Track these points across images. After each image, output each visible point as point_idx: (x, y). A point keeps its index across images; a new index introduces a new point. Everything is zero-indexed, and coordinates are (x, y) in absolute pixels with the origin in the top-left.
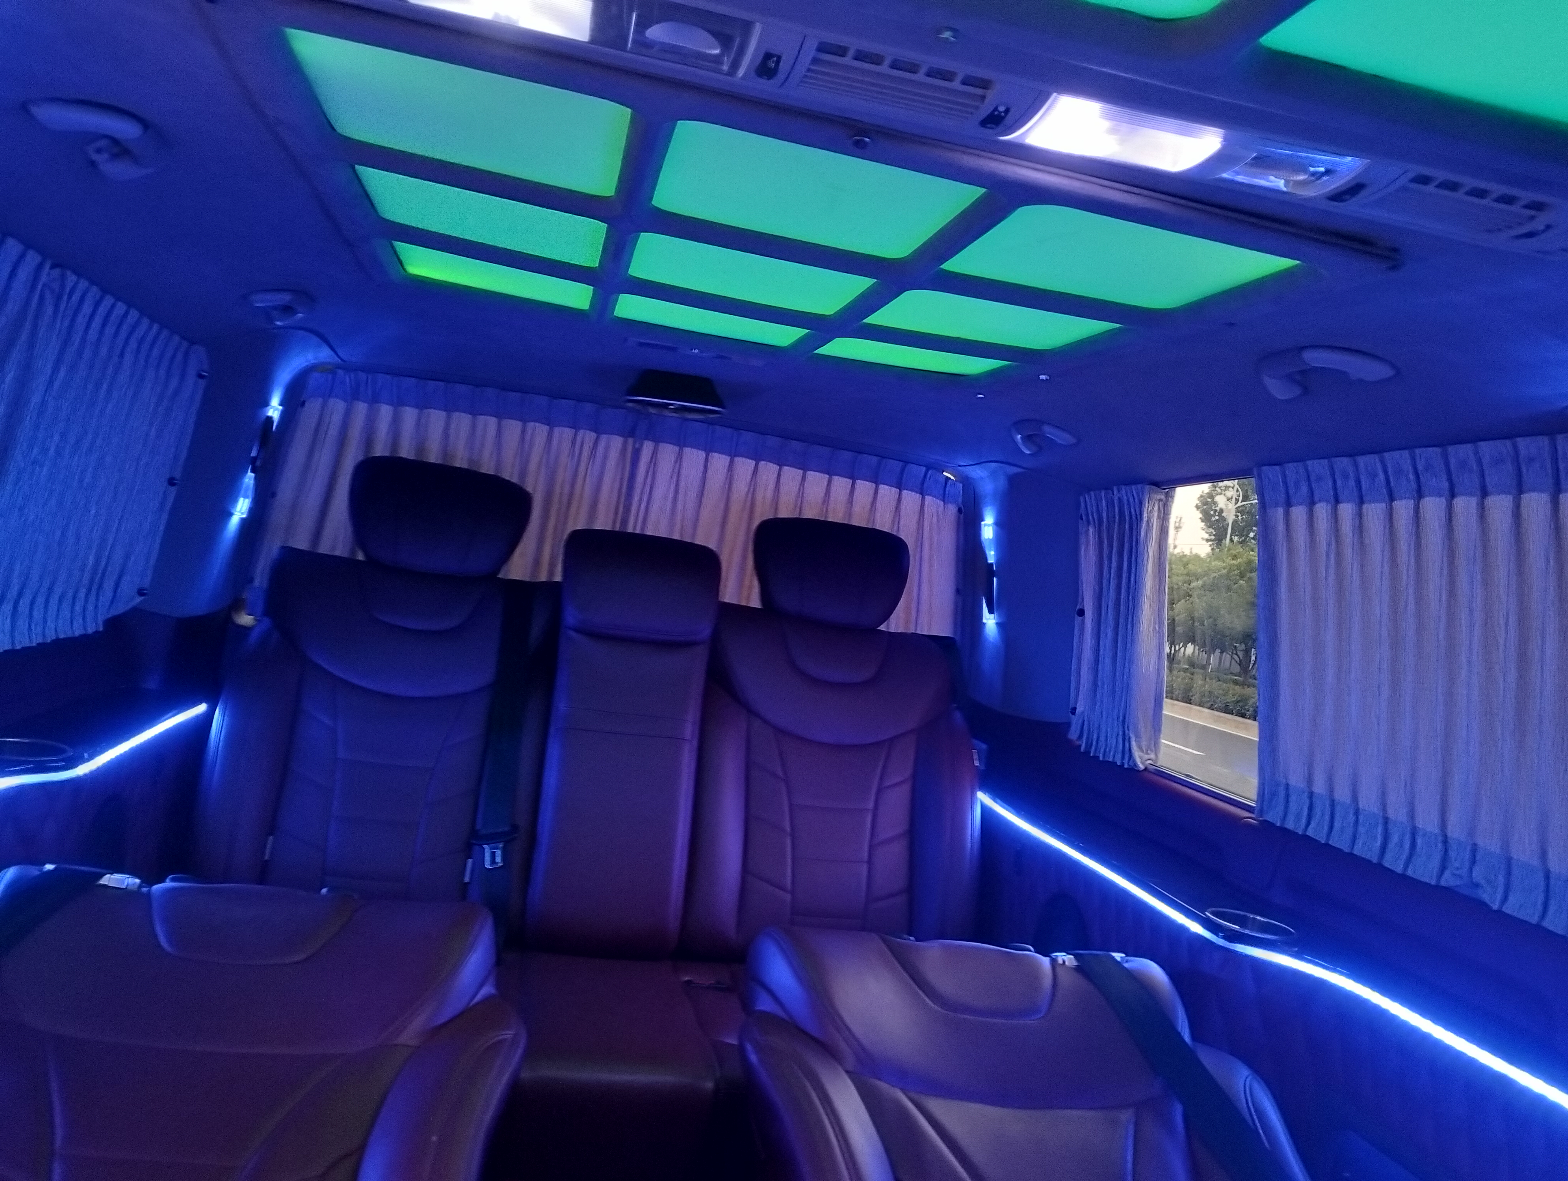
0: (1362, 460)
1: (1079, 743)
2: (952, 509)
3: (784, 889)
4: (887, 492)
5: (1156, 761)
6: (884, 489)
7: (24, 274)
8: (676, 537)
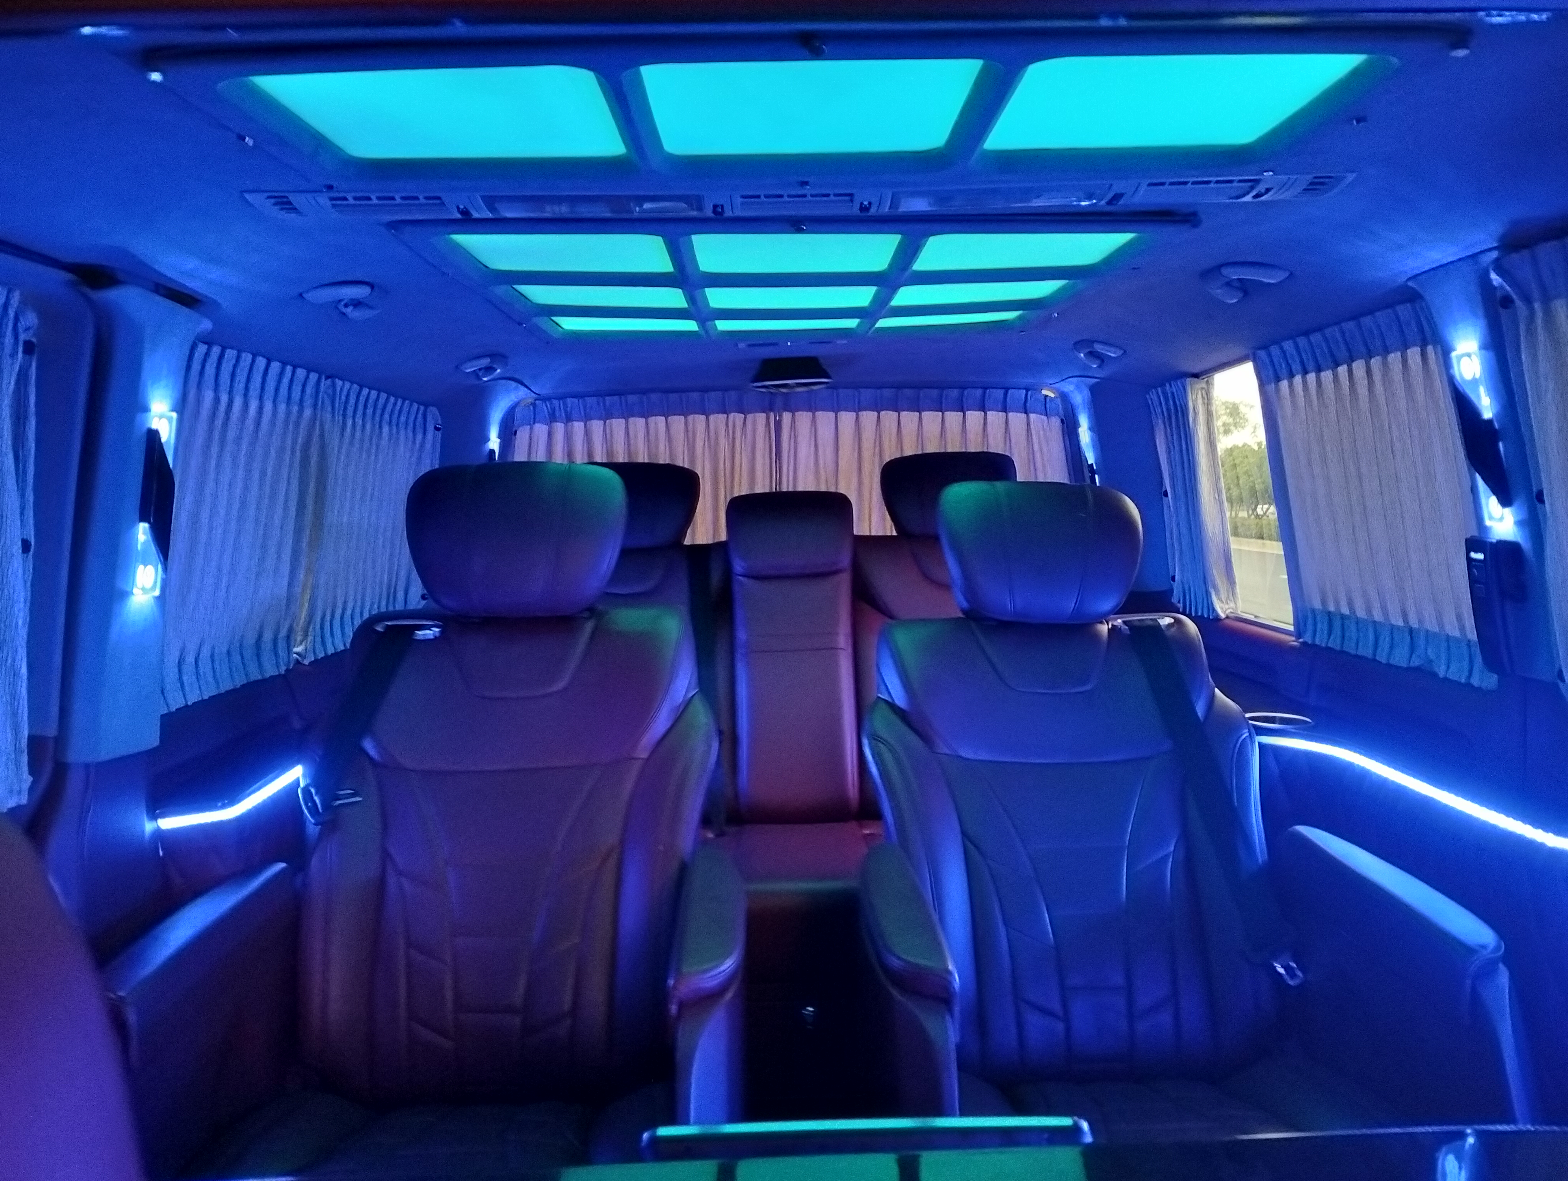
2: (1056, 422)
4: (995, 417)
5: (1235, 609)
6: (991, 415)
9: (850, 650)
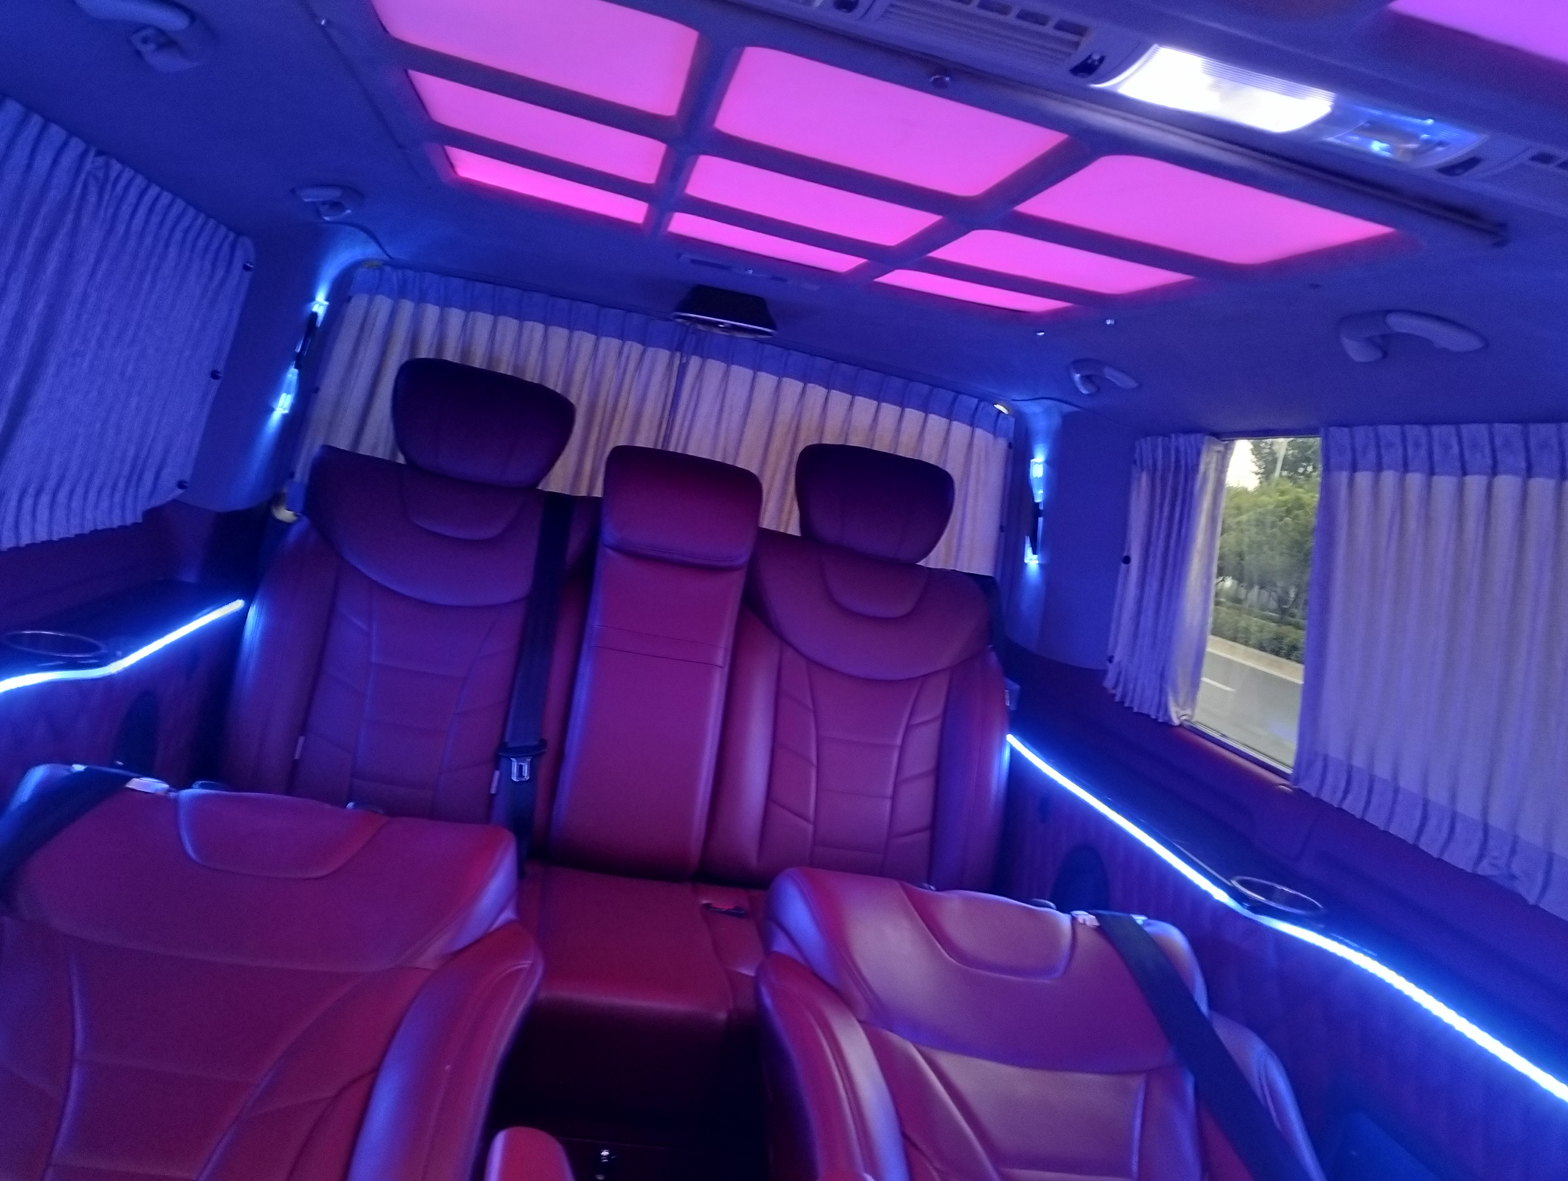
0: (1436, 430)
1: (1113, 692)
2: (1002, 444)
3: (806, 819)
4: (936, 422)
5: (1191, 717)
6: (933, 419)
7: (68, 160)
8: (718, 458)
9: (726, 669)
